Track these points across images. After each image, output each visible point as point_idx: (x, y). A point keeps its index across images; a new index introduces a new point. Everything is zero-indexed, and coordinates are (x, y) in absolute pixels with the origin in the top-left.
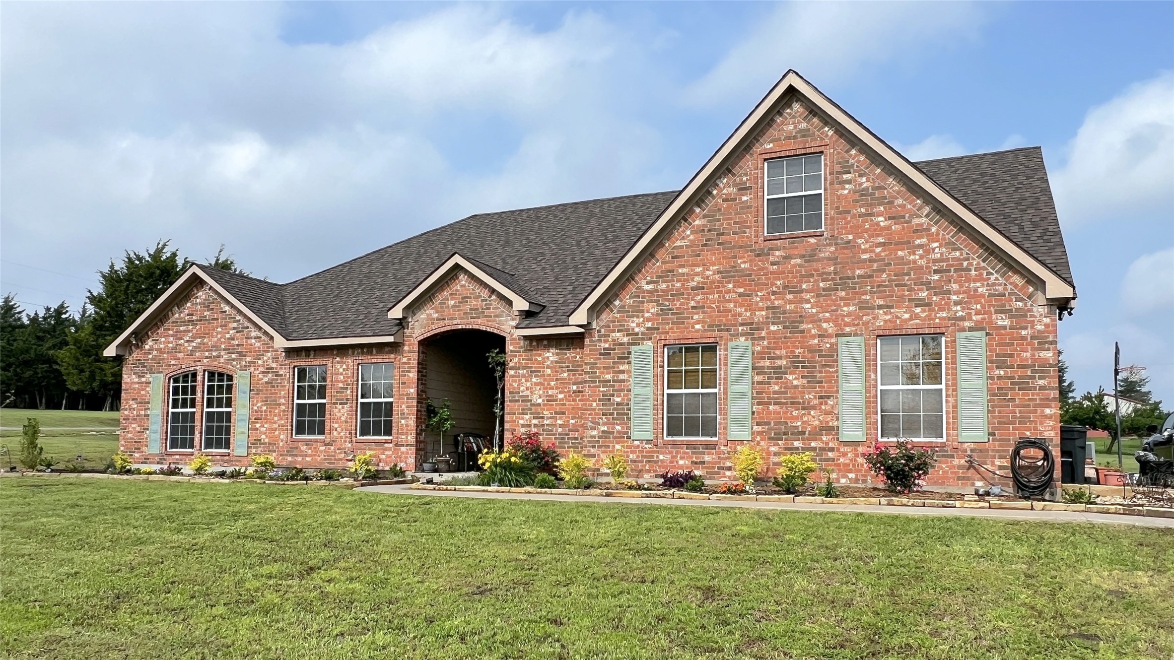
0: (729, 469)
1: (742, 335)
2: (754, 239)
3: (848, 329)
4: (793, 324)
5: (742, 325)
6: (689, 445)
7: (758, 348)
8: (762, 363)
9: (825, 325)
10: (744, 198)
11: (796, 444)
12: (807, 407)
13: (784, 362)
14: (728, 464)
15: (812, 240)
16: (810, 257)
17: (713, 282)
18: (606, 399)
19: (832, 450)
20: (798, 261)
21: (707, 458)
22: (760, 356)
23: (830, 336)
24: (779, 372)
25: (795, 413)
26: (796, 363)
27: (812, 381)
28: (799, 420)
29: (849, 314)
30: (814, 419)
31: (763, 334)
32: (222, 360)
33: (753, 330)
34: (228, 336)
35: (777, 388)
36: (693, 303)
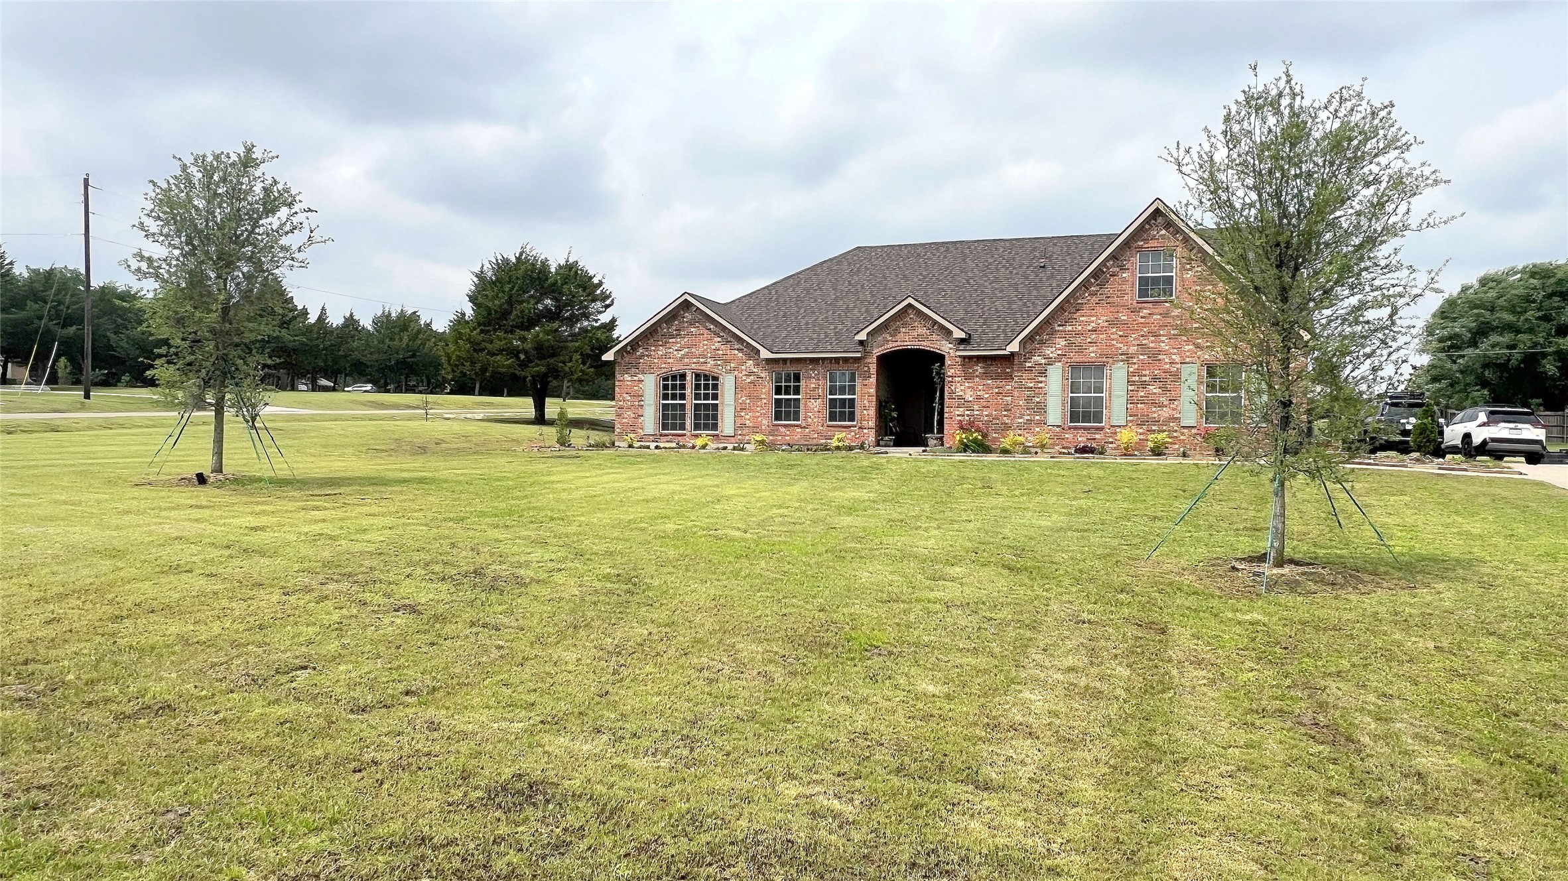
0: (1112, 443)
1: (1122, 361)
2: (1130, 302)
3: (1188, 360)
4: (1154, 355)
5: (1122, 354)
6: (1085, 428)
7: (1131, 370)
8: (1134, 379)
9: (1174, 357)
10: (1124, 275)
11: (1154, 428)
12: (1162, 406)
13: (1147, 379)
14: (1111, 440)
15: (1167, 304)
16: (1166, 315)
17: (1102, 327)
18: (1029, 399)
19: (1176, 431)
20: (1159, 317)
21: (1097, 436)
22: (1133, 374)
23: (1177, 363)
24: (1144, 385)
25: (1154, 409)
26: (1155, 379)
27: (1165, 390)
28: (1156, 413)
29: (1189, 351)
30: (1165, 413)
31: (1135, 361)
32: (709, 365)
33: (1128, 358)
34: (713, 347)
35: (1142, 394)
36: (1089, 340)
